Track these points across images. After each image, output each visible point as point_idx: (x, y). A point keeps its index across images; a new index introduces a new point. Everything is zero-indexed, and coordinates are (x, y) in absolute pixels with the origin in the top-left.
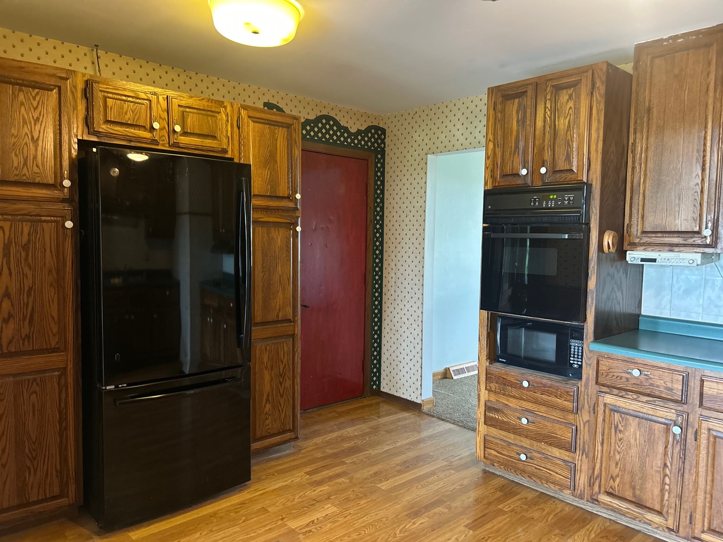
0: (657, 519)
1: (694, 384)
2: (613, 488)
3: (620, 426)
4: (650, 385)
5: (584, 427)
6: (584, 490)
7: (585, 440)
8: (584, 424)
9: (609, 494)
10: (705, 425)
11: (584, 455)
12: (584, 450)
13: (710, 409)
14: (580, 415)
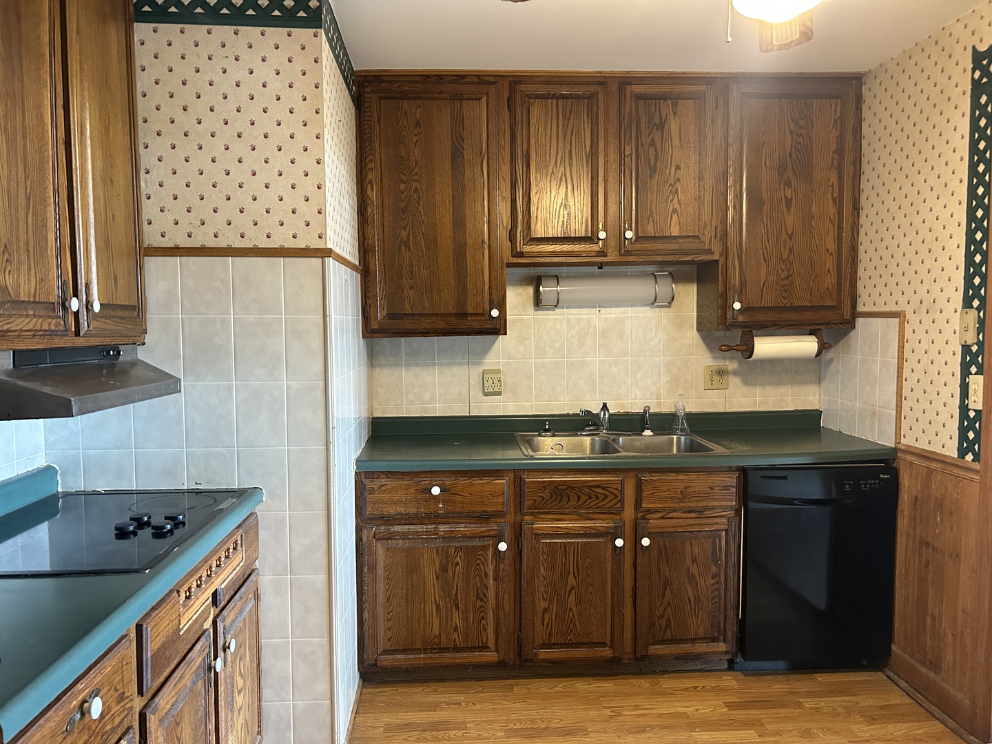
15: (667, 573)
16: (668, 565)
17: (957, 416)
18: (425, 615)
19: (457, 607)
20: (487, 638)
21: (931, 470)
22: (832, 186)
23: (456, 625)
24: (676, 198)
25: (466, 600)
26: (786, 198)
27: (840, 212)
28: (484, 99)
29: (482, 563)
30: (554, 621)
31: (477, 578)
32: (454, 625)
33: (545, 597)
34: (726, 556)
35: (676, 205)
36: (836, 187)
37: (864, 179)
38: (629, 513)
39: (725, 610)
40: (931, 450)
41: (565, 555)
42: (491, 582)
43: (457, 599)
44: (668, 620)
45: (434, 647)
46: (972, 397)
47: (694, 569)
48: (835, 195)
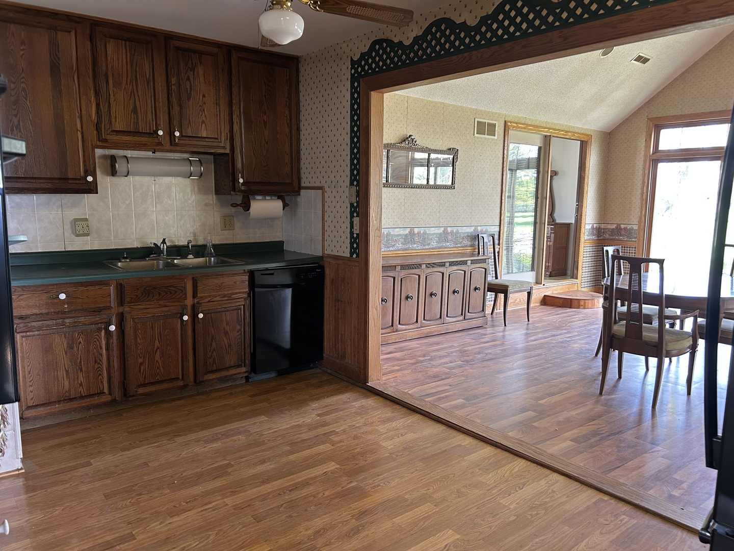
15: (213, 332)
16: (213, 327)
17: (349, 237)
18: (58, 378)
19: (81, 370)
20: (104, 387)
21: (338, 265)
22: (287, 117)
23: (81, 382)
24: (204, 114)
25: (88, 365)
26: (264, 121)
27: (291, 132)
28: (73, 33)
29: (98, 340)
30: (147, 370)
31: (95, 350)
32: (80, 382)
33: (141, 356)
34: (244, 319)
35: (204, 119)
36: (288, 117)
37: (301, 114)
38: (189, 301)
39: (244, 349)
40: (338, 255)
41: (152, 329)
42: (104, 351)
43: (81, 365)
44: (214, 359)
45: (66, 398)
46: (355, 228)
47: (228, 328)
48: (288, 122)
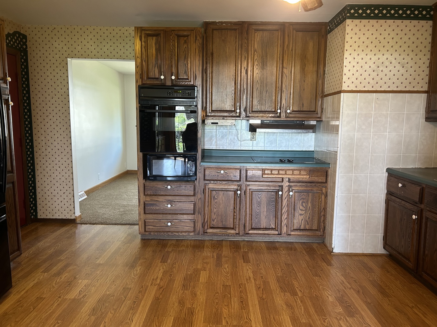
0: (232, 231)
1: (243, 172)
2: (214, 224)
3: (215, 196)
4: (227, 176)
5: (199, 201)
6: (200, 231)
7: (199, 207)
8: (199, 200)
9: (211, 228)
10: (249, 188)
11: (199, 214)
12: (199, 212)
13: (250, 181)
14: (197, 196)
